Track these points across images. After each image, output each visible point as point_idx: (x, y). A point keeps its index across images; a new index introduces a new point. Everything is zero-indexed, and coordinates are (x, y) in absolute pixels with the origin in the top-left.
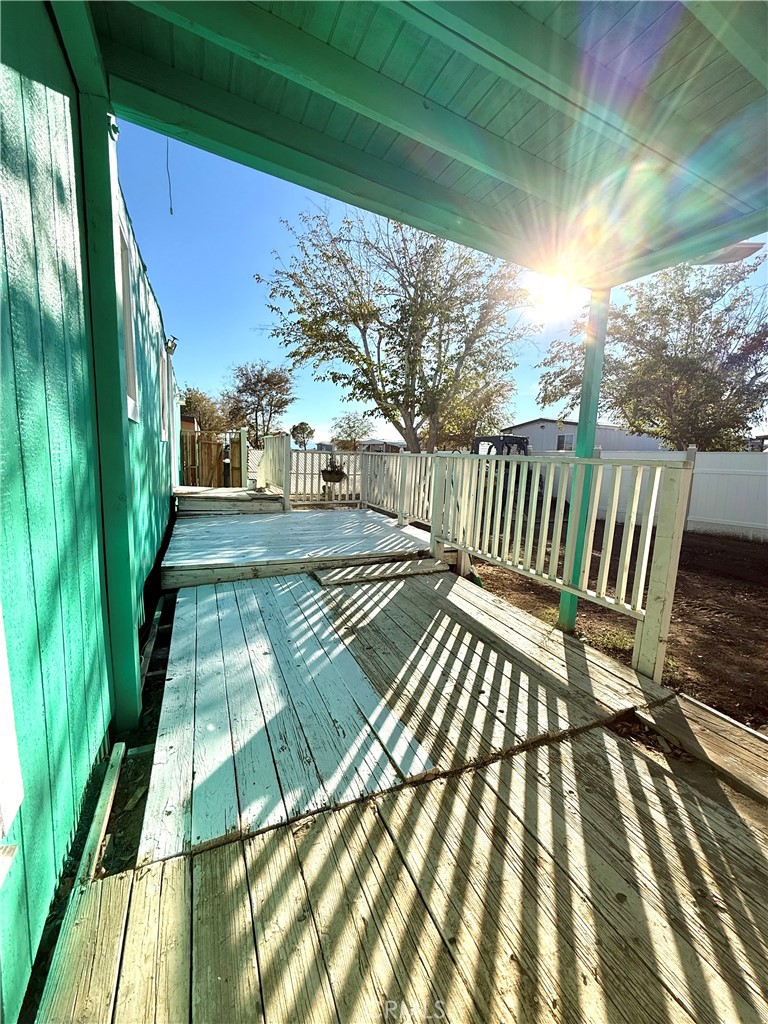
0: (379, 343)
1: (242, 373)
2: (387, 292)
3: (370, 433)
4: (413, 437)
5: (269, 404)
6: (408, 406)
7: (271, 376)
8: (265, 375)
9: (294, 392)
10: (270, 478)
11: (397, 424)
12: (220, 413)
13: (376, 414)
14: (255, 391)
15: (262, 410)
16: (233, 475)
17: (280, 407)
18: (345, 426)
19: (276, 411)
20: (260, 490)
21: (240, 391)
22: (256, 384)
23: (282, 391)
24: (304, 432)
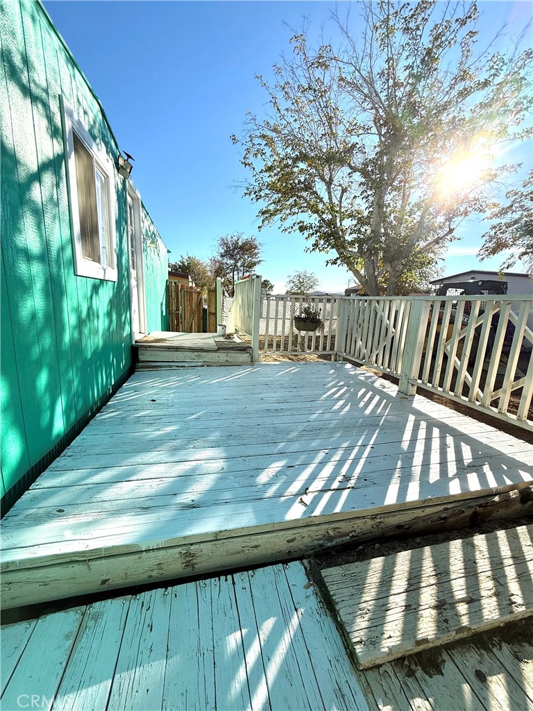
0: (341, 197)
1: (224, 243)
2: (361, 131)
3: (315, 287)
4: (374, 284)
5: (243, 265)
6: (371, 254)
7: (245, 244)
8: (240, 244)
9: (261, 256)
10: (239, 325)
11: (356, 273)
12: (209, 274)
13: (339, 262)
14: (233, 256)
15: (238, 270)
16: (210, 320)
17: (250, 268)
18: (297, 282)
19: (247, 271)
20: (229, 336)
21: (222, 256)
22: (233, 250)
23: (252, 255)
24: (266, 287)
